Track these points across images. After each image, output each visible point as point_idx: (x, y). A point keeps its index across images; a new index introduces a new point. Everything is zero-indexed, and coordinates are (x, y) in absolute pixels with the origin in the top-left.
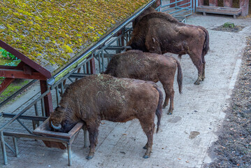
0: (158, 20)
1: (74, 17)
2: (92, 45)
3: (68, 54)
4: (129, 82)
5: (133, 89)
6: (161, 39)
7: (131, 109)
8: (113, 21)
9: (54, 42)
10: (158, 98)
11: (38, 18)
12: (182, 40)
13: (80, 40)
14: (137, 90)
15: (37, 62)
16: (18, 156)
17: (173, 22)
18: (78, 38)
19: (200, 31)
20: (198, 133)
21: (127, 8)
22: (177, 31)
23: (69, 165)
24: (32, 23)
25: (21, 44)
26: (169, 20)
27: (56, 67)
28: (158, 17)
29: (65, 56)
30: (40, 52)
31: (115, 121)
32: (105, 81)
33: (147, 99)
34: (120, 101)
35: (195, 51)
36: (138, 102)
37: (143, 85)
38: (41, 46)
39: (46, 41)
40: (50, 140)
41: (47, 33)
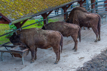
0: (78, 11)
1: (28, 4)
2: (33, 14)
3: (21, 16)
4: (48, 31)
5: (50, 34)
6: (79, 19)
7: (49, 42)
8: (47, 7)
9: (16, 11)
10: (61, 38)
11: (12, 3)
12: (88, 20)
13: (28, 12)
14: (51, 34)
15: (6, 17)
16: (3, 61)
17: (85, 12)
18: (27, 11)
19: (96, 16)
20: (83, 58)
21: (57, 3)
22: (86, 16)
23: (22, 64)
24: (9, 4)
25: (2, 10)
26: (83, 11)
27: (13, 19)
28: (79, 10)
29: (19, 16)
30: (9, 14)
31: (42, 48)
32: (39, 31)
33: (55, 38)
34: (44, 39)
35: (94, 25)
36: (52, 39)
37: (54, 32)
38: (10, 12)
39: (13, 11)
40: (15, 53)
41: (14, 8)
